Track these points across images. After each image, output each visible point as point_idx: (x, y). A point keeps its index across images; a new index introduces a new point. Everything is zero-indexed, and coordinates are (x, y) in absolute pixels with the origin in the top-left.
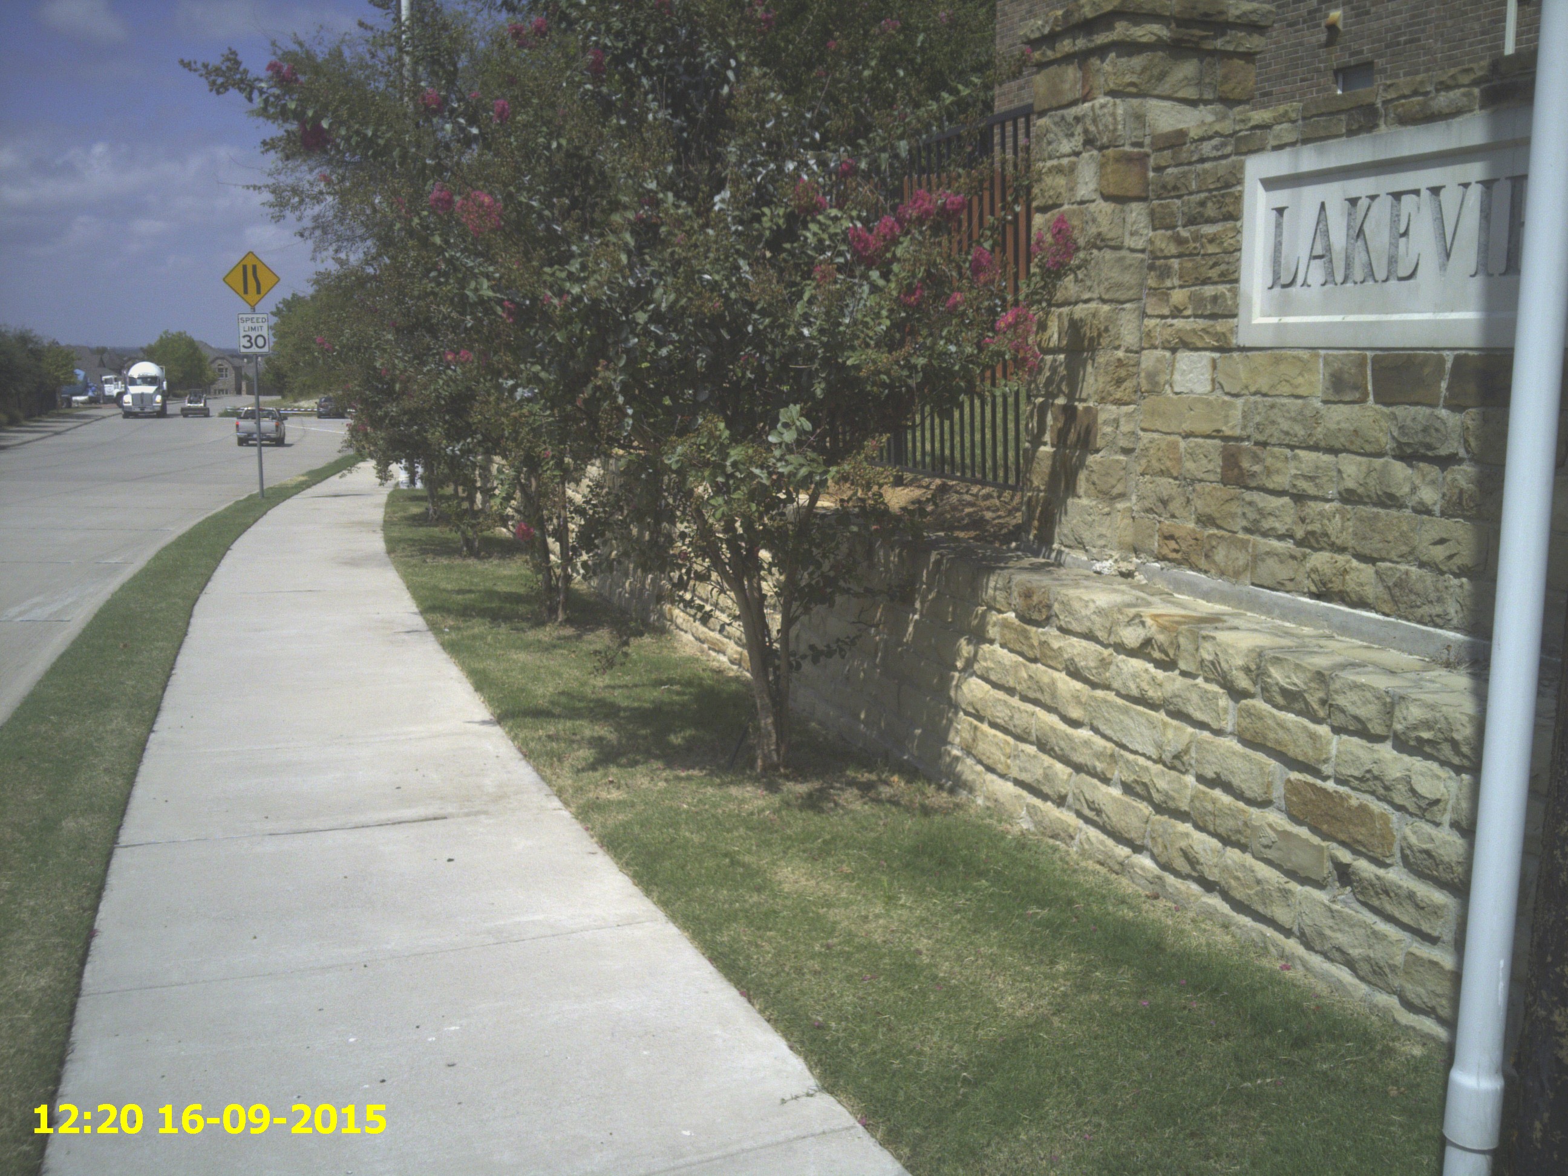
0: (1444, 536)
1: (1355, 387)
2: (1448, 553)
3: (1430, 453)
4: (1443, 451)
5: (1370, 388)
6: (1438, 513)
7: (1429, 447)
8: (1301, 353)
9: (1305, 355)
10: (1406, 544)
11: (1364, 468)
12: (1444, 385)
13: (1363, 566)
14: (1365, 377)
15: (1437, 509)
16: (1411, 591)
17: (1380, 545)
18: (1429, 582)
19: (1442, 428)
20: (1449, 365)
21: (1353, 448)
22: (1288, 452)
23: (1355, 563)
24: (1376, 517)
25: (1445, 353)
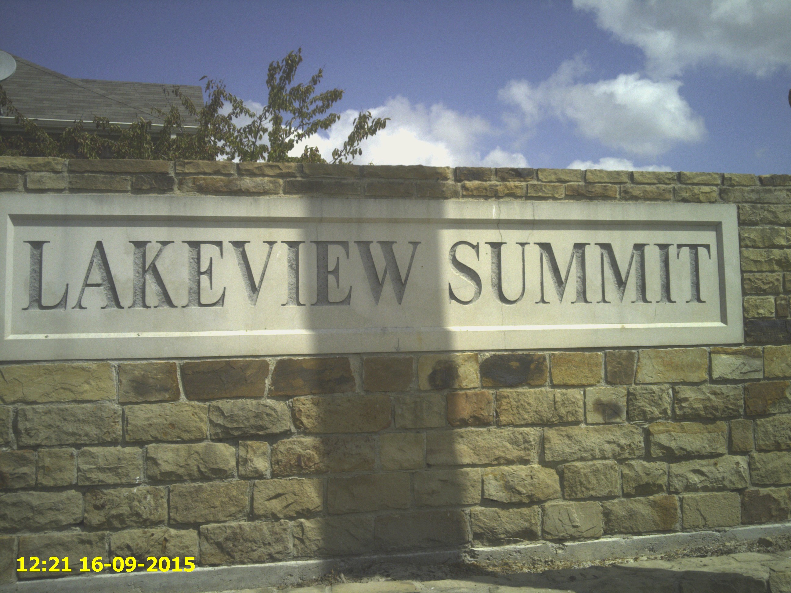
0: (281, 491)
1: (165, 389)
2: (284, 504)
3: (261, 433)
4: (276, 430)
5: (181, 389)
6: (269, 476)
7: (262, 428)
8: (85, 364)
9: (93, 366)
10: (235, 506)
11: (183, 453)
12: (268, 382)
13: (183, 532)
14: (176, 381)
15: (268, 474)
16: (246, 540)
17: (207, 511)
18: (265, 529)
19: (273, 413)
20: (272, 367)
21: (169, 438)
22: (74, 451)
23: (173, 531)
24: (199, 490)
25: (268, 359)
